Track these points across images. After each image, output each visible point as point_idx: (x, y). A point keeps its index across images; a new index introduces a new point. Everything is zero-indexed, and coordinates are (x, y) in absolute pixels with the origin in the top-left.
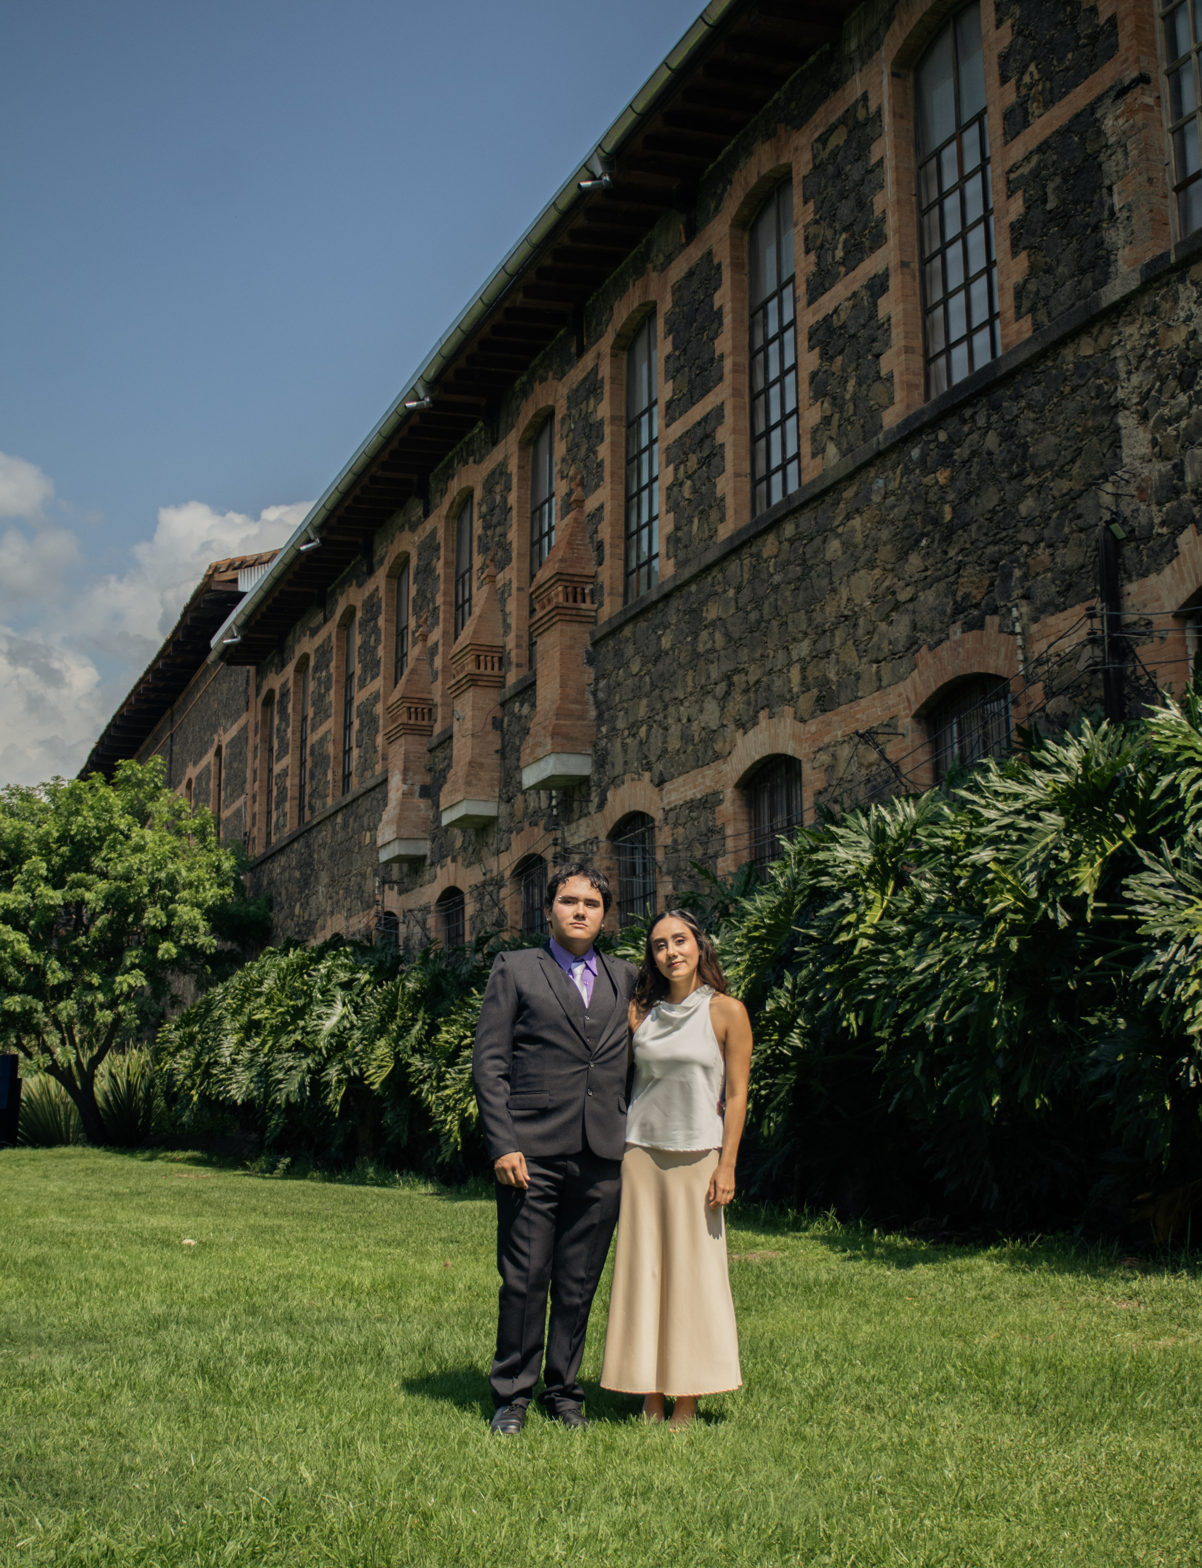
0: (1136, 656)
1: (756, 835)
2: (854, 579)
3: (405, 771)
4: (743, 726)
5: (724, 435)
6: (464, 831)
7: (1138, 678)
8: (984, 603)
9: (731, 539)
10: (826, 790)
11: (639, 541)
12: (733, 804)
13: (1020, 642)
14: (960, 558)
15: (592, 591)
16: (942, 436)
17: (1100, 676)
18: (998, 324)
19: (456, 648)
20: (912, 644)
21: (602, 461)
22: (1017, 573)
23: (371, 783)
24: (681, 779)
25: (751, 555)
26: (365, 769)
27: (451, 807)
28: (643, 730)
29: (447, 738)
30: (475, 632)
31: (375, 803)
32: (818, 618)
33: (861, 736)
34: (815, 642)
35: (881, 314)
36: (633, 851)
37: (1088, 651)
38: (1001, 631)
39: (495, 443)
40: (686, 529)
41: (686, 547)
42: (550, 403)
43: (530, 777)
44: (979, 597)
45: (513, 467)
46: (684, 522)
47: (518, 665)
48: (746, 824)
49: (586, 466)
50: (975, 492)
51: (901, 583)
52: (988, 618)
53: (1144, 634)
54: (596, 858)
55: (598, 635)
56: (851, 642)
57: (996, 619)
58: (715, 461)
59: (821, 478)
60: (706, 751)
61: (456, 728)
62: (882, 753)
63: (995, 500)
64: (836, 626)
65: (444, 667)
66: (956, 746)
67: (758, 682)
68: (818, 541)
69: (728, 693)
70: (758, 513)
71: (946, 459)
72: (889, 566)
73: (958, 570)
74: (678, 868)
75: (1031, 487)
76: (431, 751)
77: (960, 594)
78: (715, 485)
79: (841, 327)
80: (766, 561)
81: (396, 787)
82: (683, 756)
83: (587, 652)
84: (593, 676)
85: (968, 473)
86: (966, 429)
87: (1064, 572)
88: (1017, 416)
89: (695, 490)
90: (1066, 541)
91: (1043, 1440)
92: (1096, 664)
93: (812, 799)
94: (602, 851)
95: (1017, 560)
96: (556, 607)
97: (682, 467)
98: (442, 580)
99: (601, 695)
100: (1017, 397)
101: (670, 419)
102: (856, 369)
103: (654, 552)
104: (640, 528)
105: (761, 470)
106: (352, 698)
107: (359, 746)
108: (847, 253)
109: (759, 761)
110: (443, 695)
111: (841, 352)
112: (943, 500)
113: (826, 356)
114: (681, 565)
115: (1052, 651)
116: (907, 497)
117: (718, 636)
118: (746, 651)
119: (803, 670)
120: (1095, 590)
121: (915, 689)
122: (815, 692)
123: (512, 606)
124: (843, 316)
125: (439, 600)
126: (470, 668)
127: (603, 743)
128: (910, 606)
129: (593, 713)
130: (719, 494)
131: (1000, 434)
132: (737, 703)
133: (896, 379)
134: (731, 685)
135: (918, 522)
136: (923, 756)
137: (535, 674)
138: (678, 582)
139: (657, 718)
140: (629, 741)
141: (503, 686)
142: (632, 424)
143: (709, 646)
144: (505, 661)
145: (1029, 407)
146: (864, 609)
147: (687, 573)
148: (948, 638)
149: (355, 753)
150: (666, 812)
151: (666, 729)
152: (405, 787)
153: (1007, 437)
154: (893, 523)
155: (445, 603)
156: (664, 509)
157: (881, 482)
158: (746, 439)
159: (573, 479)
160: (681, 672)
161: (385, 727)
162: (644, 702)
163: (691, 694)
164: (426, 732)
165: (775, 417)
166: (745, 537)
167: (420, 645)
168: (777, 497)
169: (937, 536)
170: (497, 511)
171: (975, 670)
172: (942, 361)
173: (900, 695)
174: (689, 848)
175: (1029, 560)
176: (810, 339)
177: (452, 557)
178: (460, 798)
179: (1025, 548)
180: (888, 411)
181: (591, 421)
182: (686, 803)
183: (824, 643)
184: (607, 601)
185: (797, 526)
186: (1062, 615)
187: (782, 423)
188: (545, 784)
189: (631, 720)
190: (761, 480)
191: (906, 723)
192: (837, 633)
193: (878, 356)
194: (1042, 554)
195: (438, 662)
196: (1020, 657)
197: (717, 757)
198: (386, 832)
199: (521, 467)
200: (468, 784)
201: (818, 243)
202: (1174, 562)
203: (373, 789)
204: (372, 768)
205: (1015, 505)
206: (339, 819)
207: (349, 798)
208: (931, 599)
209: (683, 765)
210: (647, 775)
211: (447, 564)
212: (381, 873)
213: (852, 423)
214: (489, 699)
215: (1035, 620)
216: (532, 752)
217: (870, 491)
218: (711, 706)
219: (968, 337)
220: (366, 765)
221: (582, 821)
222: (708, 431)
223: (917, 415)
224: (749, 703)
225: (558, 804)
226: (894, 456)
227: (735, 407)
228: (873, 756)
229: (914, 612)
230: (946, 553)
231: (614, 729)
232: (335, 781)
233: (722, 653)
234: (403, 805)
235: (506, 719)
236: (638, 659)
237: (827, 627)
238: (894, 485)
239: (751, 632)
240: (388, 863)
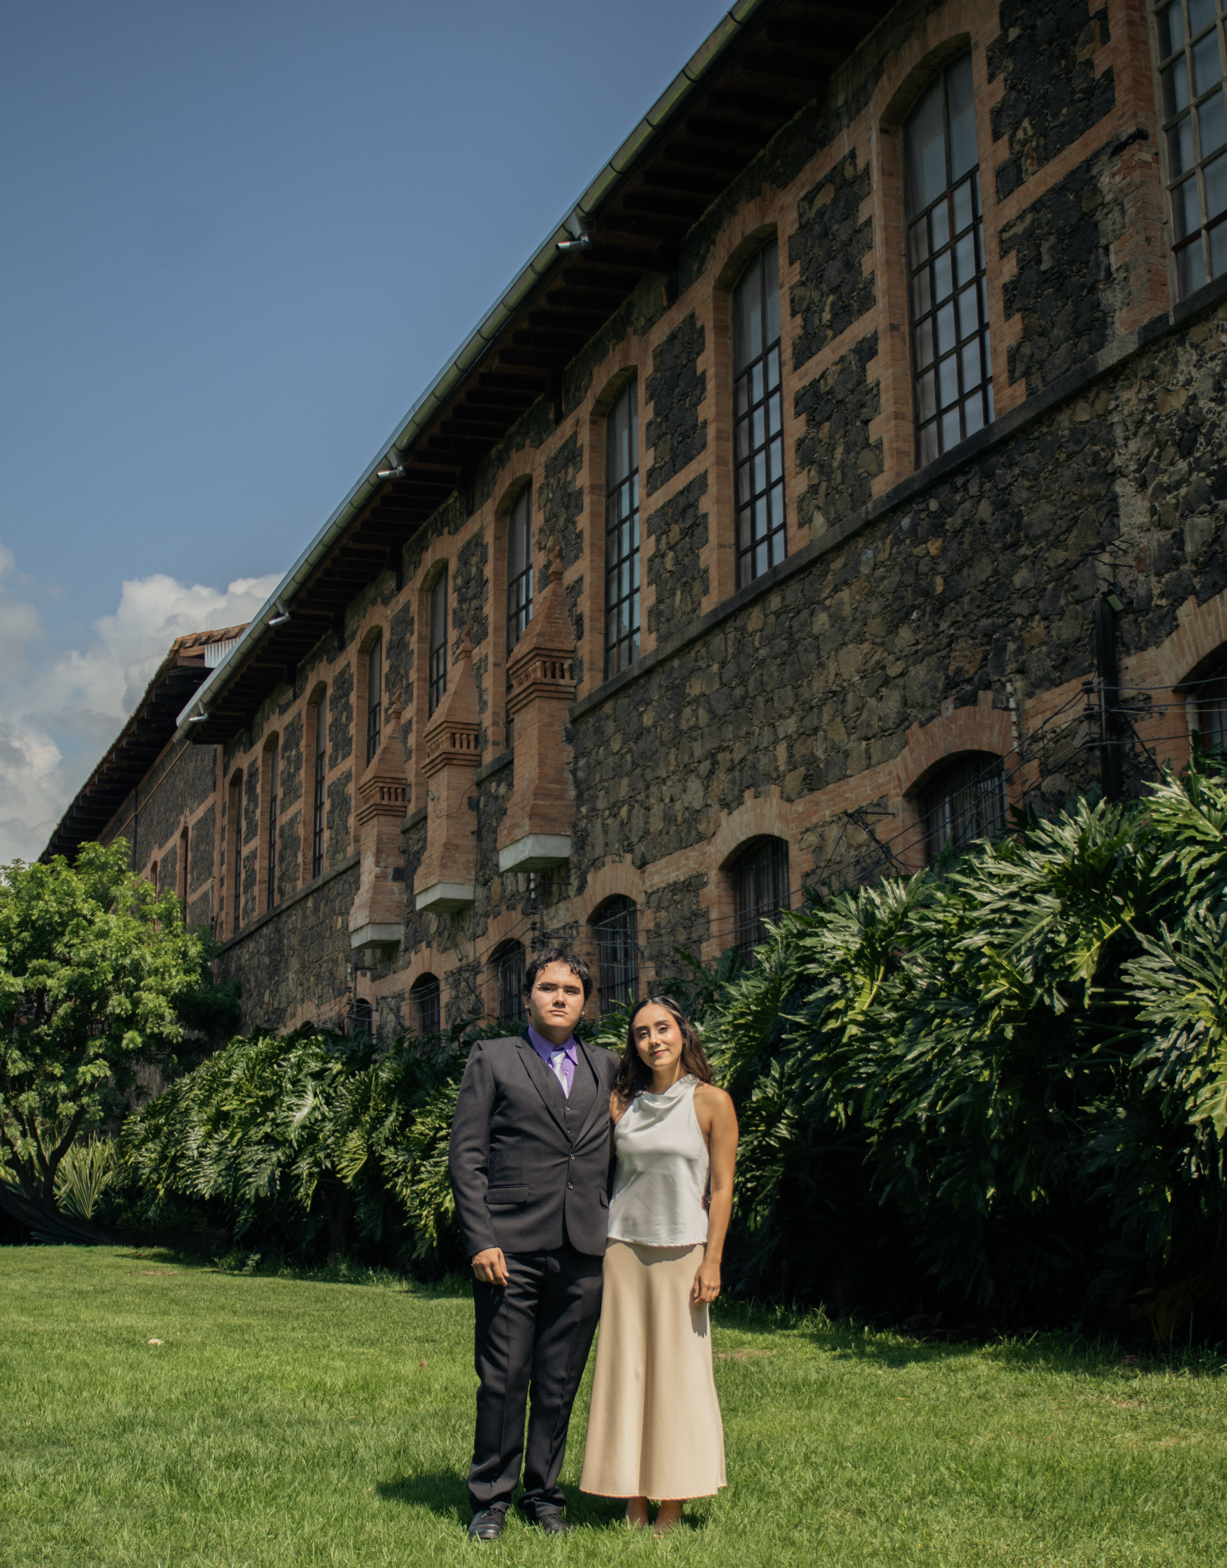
0: (1134, 733)
1: (742, 919)
2: (842, 653)
3: (378, 853)
4: (728, 805)
5: (707, 504)
6: (439, 915)
7: (1137, 755)
8: (977, 677)
9: (714, 612)
10: (813, 872)
11: (620, 614)
12: (717, 887)
13: (1014, 718)
14: (952, 631)
15: (571, 667)
16: (933, 505)
17: (1097, 753)
18: (990, 388)
19: (430, 726)
20: (903, 721)
21: (581, 532)
22: (1011, 647)
23: (342, 866)
24: (664, 861)
25: (736, 629)
26: (337, 851)
27: (426, 890)
28: (624, 811)
29: (422, 820)
30: (450, 709)
31: (347, 886)
32: (805, 694)
33: (851, 816)
34: (802, 719)
35: (870, 379)
36: (613, 935)
37: (1085, 727)
38: (995, 707)
39: (470, 513)
40: (668, 601)
41: (668, 620)
42: (528, 471)
43: (507, 859)
44: (972, 671)
45: (489, 538)
46: (666, 594)
47: (495, 744)
48: (732, 907)
49: (564, 537)
50: (968, 562)
51: (891, 658)
52: (981, 693)
53: (1142, 709)
54: (576, 943)
55: (578, 712)
56: (839, 719)
57: (990, 694)
58: (698, 531)
59: (808, 548)
60: (689, 832)
61: (430, 809)
62: (872, 833)
63: (988, 571)
64: (824, 702)
65: (419, 746)
66: (948, 826)
67: (743, 760)
68: (805, 614)
69: (712, 772)
70: (743, 586)
71: (937, 529)
72: (879, 640)
73: (950, 644)
74: (661, 954)
75: (1025, 557)
76: (404, 832)
77: (952, 668)
78: (698, 557)
79: (828, 393)
80: (751, 635)
81: (369, 870)
82: (665, 838)
83: (567, 730)
84: (572, 755)
85: (961, 544)
86: (958, 497)
87: (1059, 646)
88: (1011, 484)
89: (677, 562)
90: (1061, 614)
91: (1041, 1545)
92: (1093, 740)
93: (799, 881)
94: (582, 936)
95: (1011, 634)
96: (534, 683)
97: (664, 537)
98: (415, 655)
99: (581, 774)
100: (1011, 465)
101: (651, 487)
102: (844, 436)
103: (635, 626)
104: (621, 601)
105: (746, 541)
106: (323, 778)
107: (330, 828)
108: (835, 315)
109: (744, 843)
110: (417, 775)
111: (828, 418)
112: (934, 571)
113: (813, 423)
114: (663, 639)
115: (1047, 727)
116: (897, 569)
117: (702, 713)
118: (731, 728)
119: (790, 747)
120: (1092, 665)
121: (906, 767)
122: (802, 770)
123: (488, 682)
124: (831, 381)
125: (413, 676)
126: (445, 746)
127: (583, 823)
128: (900, 682)
129: (572, 793)
130: (702, 566)
131: (993, 503)
132: (722, 782)
133: (885, 446)
134: (715, 763)
135: (909, 594)
136: (915, 836)
137: (512, 753)
138: (661, 657)
139: (638, 798)
140: (609, 821)
141: (479, 765)
142: (612, 493)
143: (692, 723)
144: (481, 739)
145: (1023, 474)
146: (852, 685)
147: (670, 647)
148: (940, 714)
149: (326, 834)
150: (649, 895)
151: (648, 809)
152: (378, 870)
153: (1000, 505)
154: (882, 596)
155: (419, 679)
156: (646, 580)
157: (870, 553)
158: (730, 509)
159: (551, 550)
160: (663, 750)
161: (356, 808)
162: (625, 781)
163: (674, 773)
164: (401, 813)
165: (760, 486)
166: (729, 610)
167: (393, 722)
168: (762, 569)
169: (928, 609)
170: (473, 584)
171: (968, 747)
172: (933, 427)
173: (890, 773)
174: (673, 932)
175: (1024, 633)
176: (796, 405)
177: (426, 631)
178: (434, 881)
179: (1019, 621)
180: (877, 479)
181: (570, 490)
182: (669, 885)
183: (812, 720)
184: (586, 676)
185: (783, 599)
186: (1058, 690)
187: (767, 492)
188: (523, 867)
189: (612, 800)
190: (746, 551)
191: (896, 802)
192: (825, 709)
193: (866, 422)
194: (1037, 626)
195: (412, 740)
196: (1015, 734)
197: (701, 838)
198: (358, 917)
199: (497, 538)
200: (443, 866)
201: (805, 306)
202: (1174, 635)
203: (345, 872)
204: (344, 851)
205: (1009, 576)
206: (310, 904)
207: (320, 881)
208: (922, 674)
209: (665, 847)
210: (628, 857)
211: (421, 639)
212: (354, 959)
213: (839, 492)
214: (464, 779)
215: (1030, 695)
216: (509, 834)
217: (858, 562)
218: (694, 785)
219: (960, 403)
220: (338, 847)
221: (561, 905)
222: (691, 500)
223: (908, 483)
224: (733, 782)
225: (537, 887)
226: (884, 526)
227: (718, 476)
228: (863, 836)
229: (904, 687)
230: (937, 626)
231: (594, 809)
232: (305, 864)
233: (706, 730)
234: (376, 889)
235: (482, 799)
236: (619, 738)
237: (814, 703)
238: (883, 556)
239: (736, 708)
240: (360, 949)
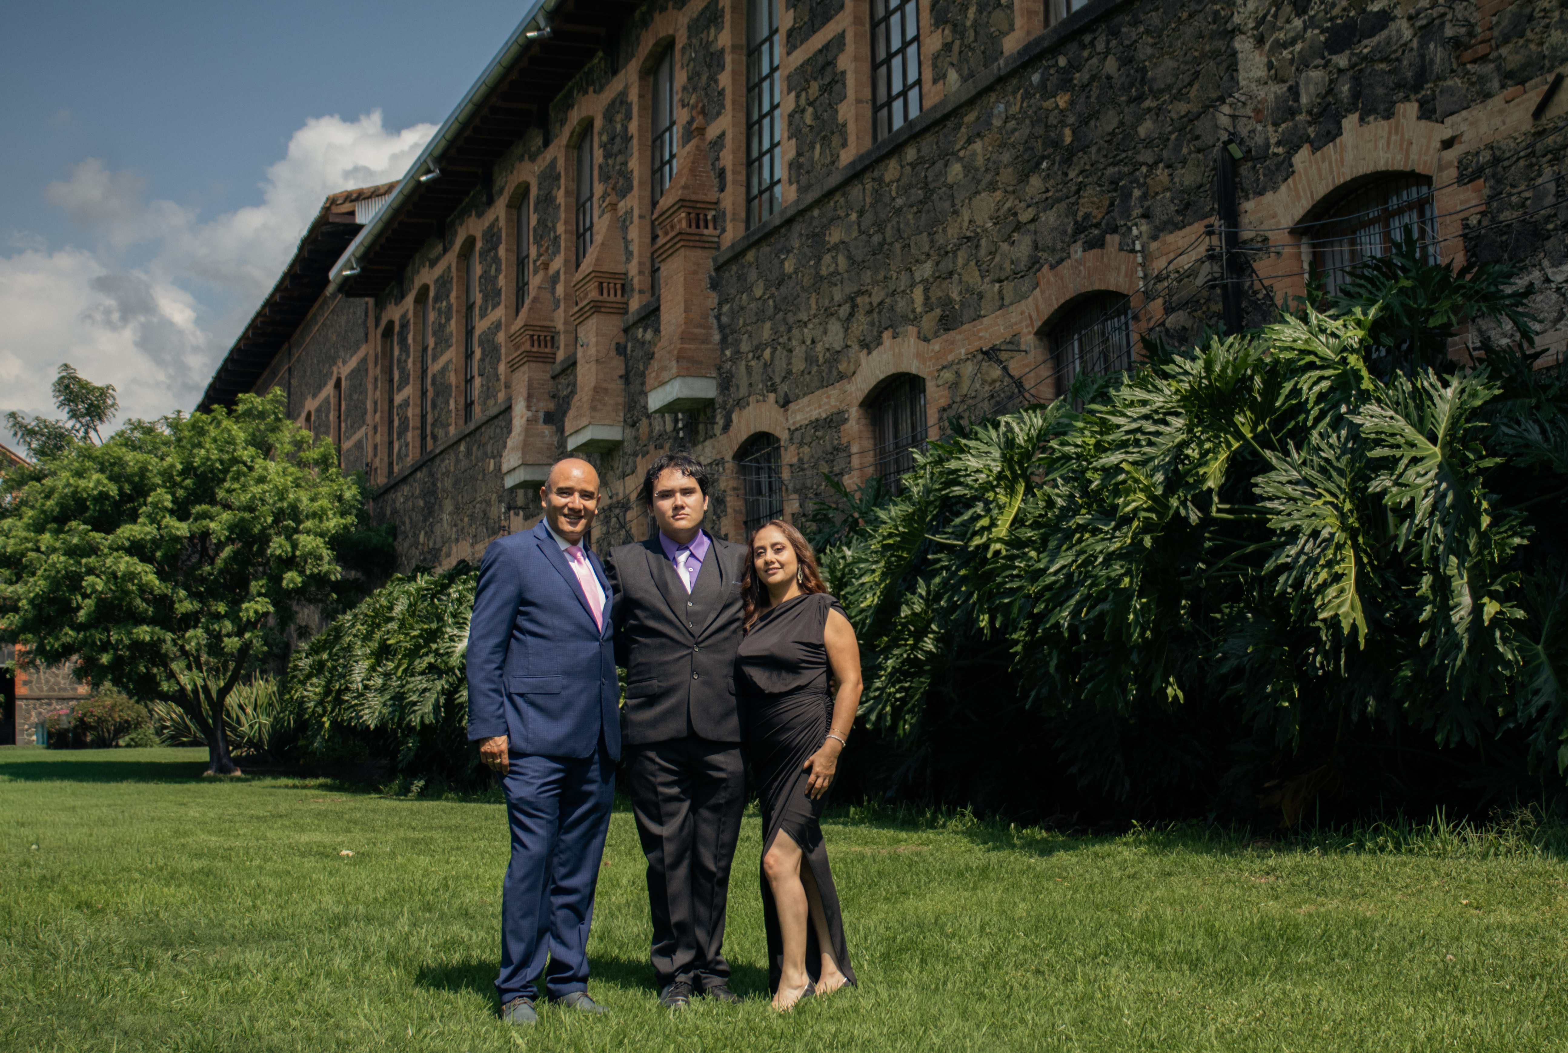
0: (1253, 271)
1: (880, 452)
2: (975, 201)
3: (529, 398)
4: (867, 346)
5: (845, 62)
7: (1255, 293)
8: (1104, 222)
9: (853, 164)
10: (950, 406)
11: (760, 167)
12: (858, 422)
13: (1140, 259)
14: (1080, 179)
15: (714, 218)
16: (1062, 61)
17: (1218, 291)
19: (578, 276)
20: (1034, 264)
21: (723, 89)
23: (493, 411)
24: (806, 400)
25: (873, 180)
26: (488, 397)
27: (576, 432)
28: (767, 353)
29: (571, 365)
30: (597, 260)
31: (498, 430)
32: (940, 239)
33: (986, 353)
34: (937, 264)
36: (758, 470)
37: (1207, 267)
38: (1121, 249)
39: (615, 72)
40: (808, 155)
41: (808, 172)
42: (671, 32)
43: (656, 400)
44: (1100, 216)
45: (633, 96)
46: (806, 148)
47: (641, 292)
48: (871, 442)
49: (707, 95)
50: (1095, 115)
51: (1023, 205)
52: (1108, 237)
53: (1260, 249)
54: (723, 478)
55: (721, 260)
56: (973, 263)
57: (1116, 238)
58: (837, 88)
59: (942, 103)
60: (830, 372)
61: (579, 354)
62: (1005, 369)
63: (1115, 123)
64: (958, 247)
65: (567, 295)
66: (1077, 362)
67: (881, 303)
68: (940, 165)
69: (851, 315)
70: (880, 139)
71: (1065, 84)
72: (1011, 189)
73: (1078, 191)
74: (804, 487)
75: (1149, 110)
76: (554, 378)
77: (1080, 214)
78: (837, 112)
80: (888, 185)
81: (520, 414)
82: (807, 377)
83: (710, 277)
84: (716, 301)
85: (1088, 97)
87: (1183, 191)
88: (1136, 41)
89: (816, 117)
90: (1184, 162)
92: (1215, 279)
93: (937, 416)
94: (728, 472)
95: (1136, 181)
96: (680, 233)
97: (804, 94)
98: (562, 208)
99: (725, 319)
100: (1136, 23)
101: (791, 46)
103: (776, 178)
104: (762, 155)
105: (882, 97)
106: (473, 328)
107: (481, 375)
109: (883, 381)
110: (566, 323)
112: (1063, 123)
114: (802, 190)
115: (1171, 267)
116: (1027, 121)
117: (841, 259)
118: (869, 273)
119: (926, 290)
120: (1213, 209)
121: (1037, 307)
122: (938, 311)
123: (633, 233)
125: (560, 229)
126: (594, 294)
127: (728, 365)
128: (1032, 227)
129: (717, 337)
130: (840, 120)
131: (1119, 59)
132: (861, 325)
133: (1016, 7)
134: (854, 306)
135: (1039, 145)
136: (1045, 371)
137: (658, 299)
138: (801, 207)
139: (781, 340)
140: (753, 363)
141: (625, 312)
142: (752, 52)
143: (832, 269)
144: (628, 288)
145: (1147, 32)
146: (985, 230)
147: (810, 198)
148: (1069, 256)
149: (478, 381)
150: (792, 432)
151: (790, 351)
152: (530, 414)
153: (1126, 61)
154: (1014, 147)
155: (566, 232)
156: (786, 135)
157: (1002, 107)
158: (866, 67)
159: (694, 107)
160: (804, 295)
161: (507, 355)
162: (768, 325)
163: (815, 316)
164: (550, 359)
165: (896, 44)
166: (867, 162)
167: (541, 274)
168: (898, 123)
169: (1058, 159)
170: (618, 140)
171: (1096, 287)
173: (1022, 313)
174: (815, 466)
175: (1148, 180)
177: (573, 186)
178: (585, 423)
179: (1144, 169)
180: (1009, 37)
181: (712, 50)
182: (811, 422)
183: (947, 264)
184: (729, 226)
185: (919, 151)
186: (1181, 233)
187: (902, 50)
188: (671, 408)
189: (755, 343)
190: (882, 106)
191: (1028, 339)
192: (959, 253)
194: (1162, 174)
195: (560, 290)
196: (1141, 274)
197: (841, 377)
198: (511, 459)
199: (641, 96)
200: (593, 409)
202: (1290, 180)
203: (496, 417)
204: (495, 397)
205: (1134, 127)
206: (462, 448)
207: (472, 426)
208: (1052, 219)
209: (808, 386)
210: (772, 397)
211: (567, 193)
212: (506, 499)
213: (972, 50)
214: (612, 326)
215: (1155, 238)
216: (658, 376)
217: (990, 115)
218: (835, 328)
220: (488, 393)
221: (707, 443)
222: (829, 58)
223: (1038, 41)
224: (872, 324)
225: (684, 426)
226: (1015, 81)
227: (856, 35)
228: (996, 372)
229: (1035, 233)
230: (1066, 174)
231: (738, 352)
232: (457, 410)
233: (845, 275)
234: (528, 431)
235: (629, 345)
236: (761, 283)
237: (949, 248)
238: (1014, 109)
239: (874, 254)
240: (513, 489)
